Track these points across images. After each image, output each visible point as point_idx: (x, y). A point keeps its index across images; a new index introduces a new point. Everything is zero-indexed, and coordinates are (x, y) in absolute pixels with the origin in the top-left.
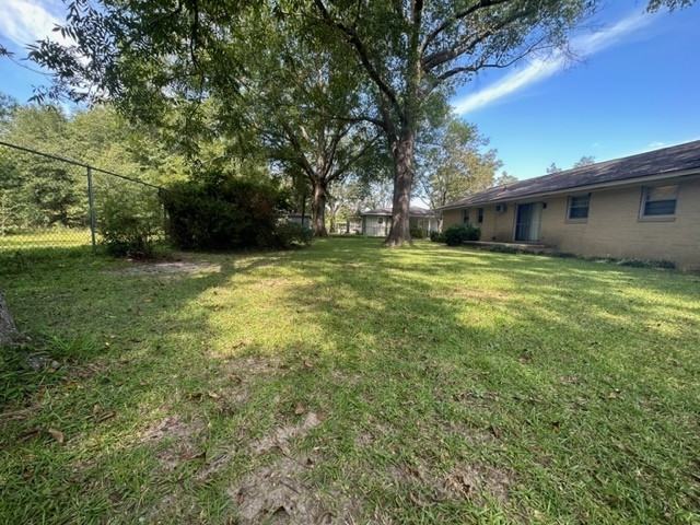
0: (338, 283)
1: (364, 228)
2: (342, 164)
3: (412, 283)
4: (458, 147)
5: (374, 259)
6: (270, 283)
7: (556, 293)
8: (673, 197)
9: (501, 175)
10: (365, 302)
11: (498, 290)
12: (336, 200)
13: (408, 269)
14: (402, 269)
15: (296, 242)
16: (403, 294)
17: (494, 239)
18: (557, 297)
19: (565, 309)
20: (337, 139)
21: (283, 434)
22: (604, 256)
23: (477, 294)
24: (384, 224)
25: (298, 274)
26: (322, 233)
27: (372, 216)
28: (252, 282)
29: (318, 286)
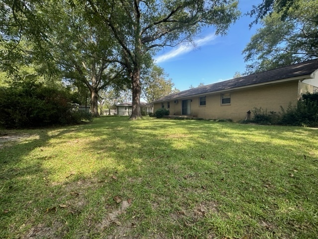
0: (114, 138)
1: (118, 112)
2: (105, 82)
3: (149, 135)
4: (157, 77)
5: (127, 126)
6: (76, 142)
7: (203, 133)
8: (229, 97)
9: (174, 89)
10: (131, 145)
11: (183, 134)
12: (103, 99)
13: (145, 129)
14: (141, 129)
15: (84, 120)
16: (147, 139)
17: (175, 114)
18: (204, 134)
19: (208, 138)
20: (102, 69)
21: (113, 216)
22: (212, 118)
23: (176, 136)
24: (127, 110)
25: (90, 135)
26: (97, 115)
27: (122, 106)
28: (65, 142)
29: (104, 140)
